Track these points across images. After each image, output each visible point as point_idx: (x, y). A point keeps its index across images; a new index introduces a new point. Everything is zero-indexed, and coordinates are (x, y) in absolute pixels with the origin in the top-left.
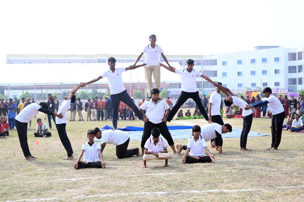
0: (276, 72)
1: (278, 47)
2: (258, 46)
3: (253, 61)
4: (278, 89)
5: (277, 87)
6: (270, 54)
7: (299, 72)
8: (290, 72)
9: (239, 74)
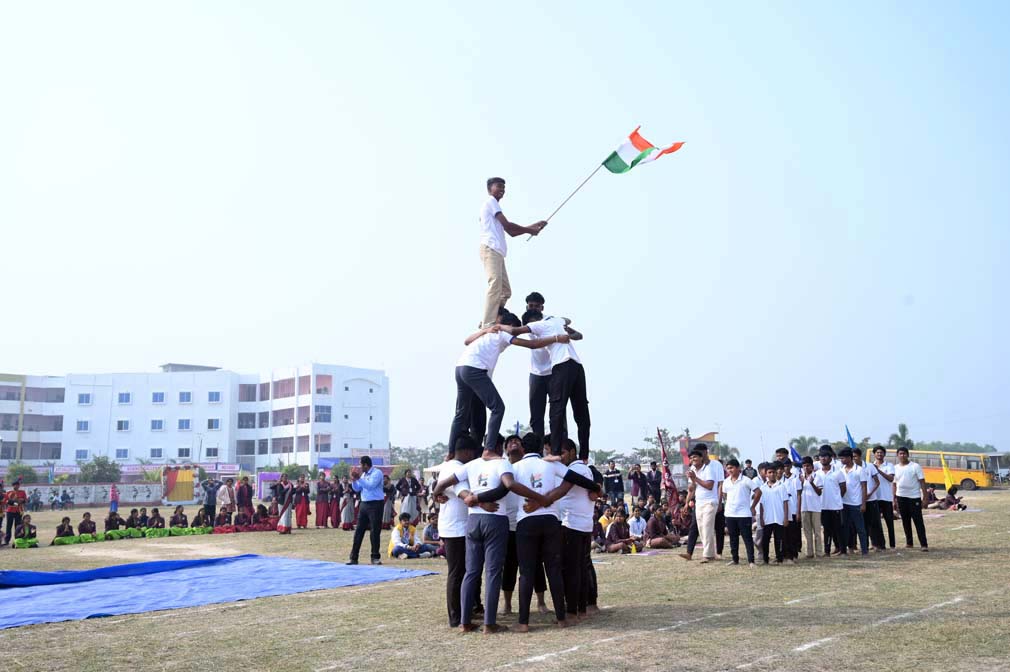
0: (212, 424)
1: (214, 369)
2: (170, 365)
3: (158, 398)
4: (217, 464)
5: (213, 459)
6: (199, 385)
7: (261, 426)
8: (240, 427)
9: (122, 425)
